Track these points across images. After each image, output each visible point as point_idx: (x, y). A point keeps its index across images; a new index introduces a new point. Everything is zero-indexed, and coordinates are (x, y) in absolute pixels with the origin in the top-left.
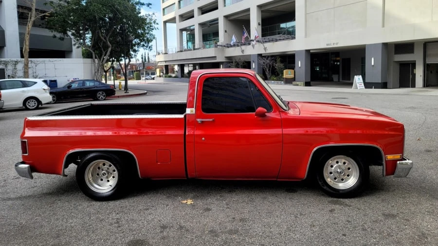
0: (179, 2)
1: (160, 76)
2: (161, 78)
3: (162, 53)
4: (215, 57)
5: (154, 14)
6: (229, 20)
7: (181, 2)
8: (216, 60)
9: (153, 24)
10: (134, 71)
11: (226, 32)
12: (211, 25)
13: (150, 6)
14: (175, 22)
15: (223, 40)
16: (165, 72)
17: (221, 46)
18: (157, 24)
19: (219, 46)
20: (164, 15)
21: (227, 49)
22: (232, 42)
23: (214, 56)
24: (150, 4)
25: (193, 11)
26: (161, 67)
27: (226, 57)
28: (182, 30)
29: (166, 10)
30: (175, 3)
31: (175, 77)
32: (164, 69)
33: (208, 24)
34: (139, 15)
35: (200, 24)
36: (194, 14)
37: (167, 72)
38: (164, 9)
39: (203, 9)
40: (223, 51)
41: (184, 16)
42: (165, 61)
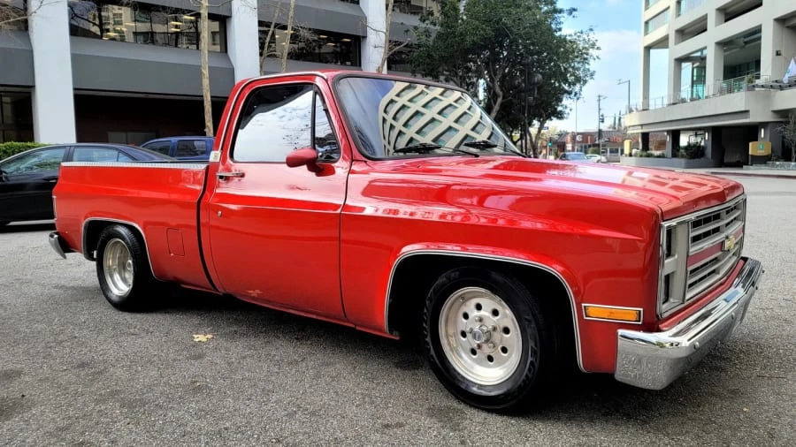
0: (679, 2)
1: (630, 155)
2: (633, 158)
3: (637, 109)
4: (747, 112)
5: (591, 30)
6: (788, 27)
7: (683, 3)
8: (746, 118)
9: (591, 51)
10: (590, 146)
11: (778, 54)
12: (746, 43)
13: (574, 13)
14: (666, 46)
15: (769, 73)
16: (641, 147)
17: (763, 86)
18: (598, 48)
19: (758, 86)
20: (646, 33)
21: (780, 92)
22: (787, 76)
23: (743, 109)
24: (575, 10)
25: (705, 18)
26: (633, 137)
27: (775, 112)
28: (680, 61)
29: (650, 23)
30: (668, 8)
31: (659, 157)
32: (640, 140)
33: (742, 41)
34: (558, 34)
35: (719, 44)
36: (706, 24)
37: (646, 147)
38: (647, 23)
39: (730, 10)
40: (768, 98)
41: (687, 31)
42: (642, 125)
